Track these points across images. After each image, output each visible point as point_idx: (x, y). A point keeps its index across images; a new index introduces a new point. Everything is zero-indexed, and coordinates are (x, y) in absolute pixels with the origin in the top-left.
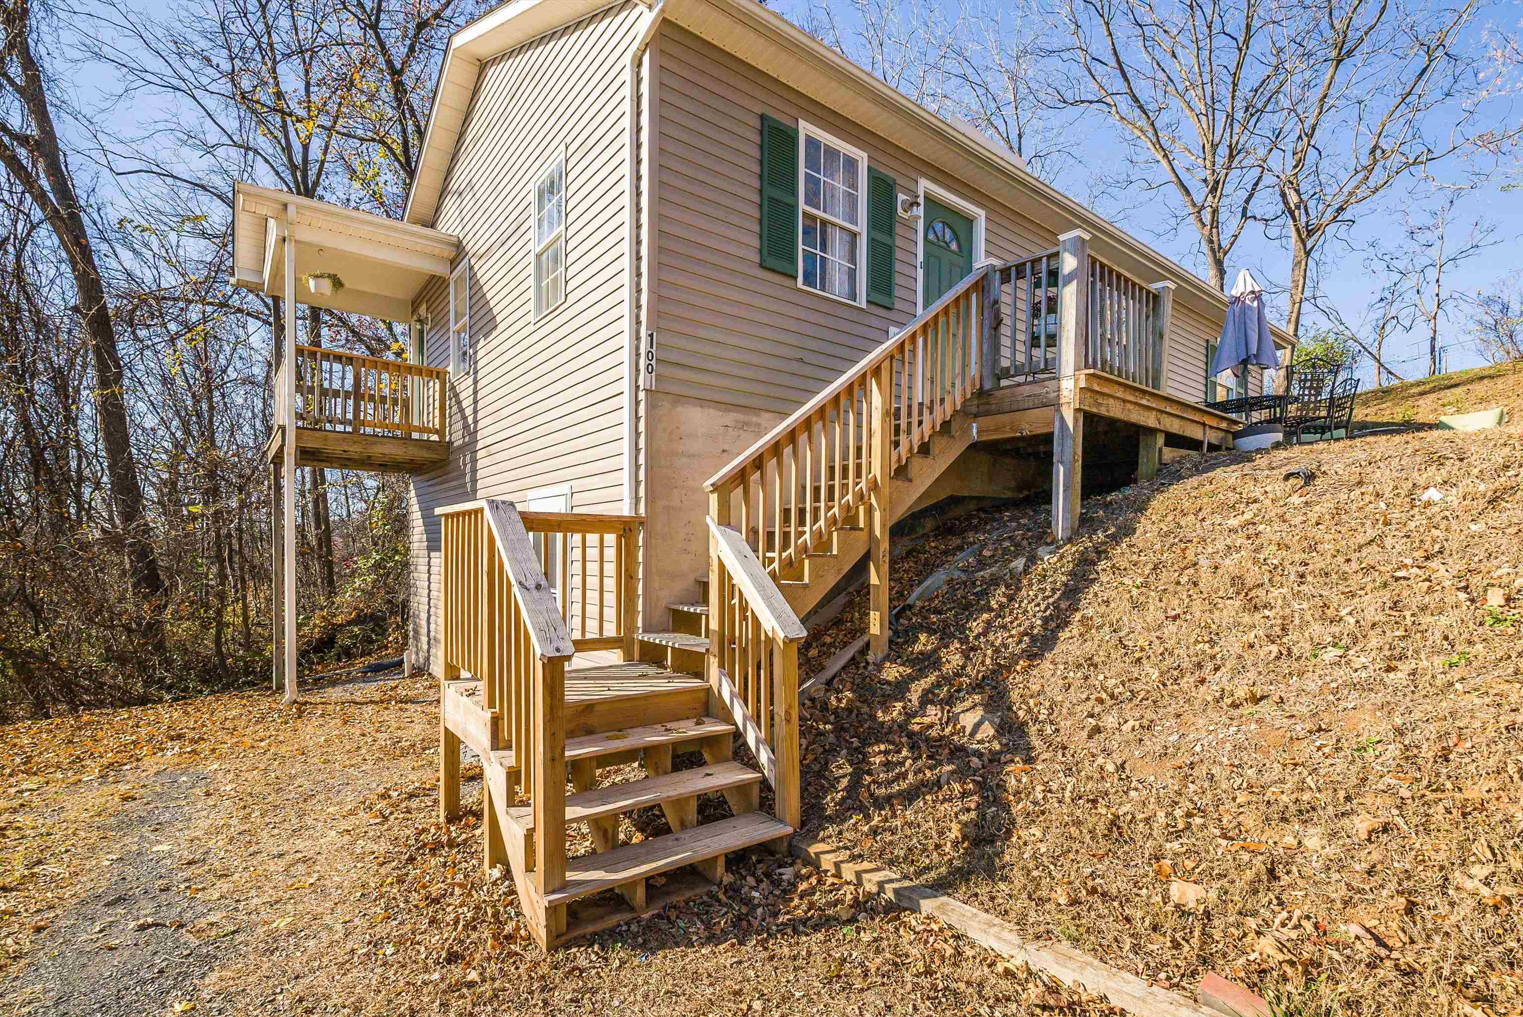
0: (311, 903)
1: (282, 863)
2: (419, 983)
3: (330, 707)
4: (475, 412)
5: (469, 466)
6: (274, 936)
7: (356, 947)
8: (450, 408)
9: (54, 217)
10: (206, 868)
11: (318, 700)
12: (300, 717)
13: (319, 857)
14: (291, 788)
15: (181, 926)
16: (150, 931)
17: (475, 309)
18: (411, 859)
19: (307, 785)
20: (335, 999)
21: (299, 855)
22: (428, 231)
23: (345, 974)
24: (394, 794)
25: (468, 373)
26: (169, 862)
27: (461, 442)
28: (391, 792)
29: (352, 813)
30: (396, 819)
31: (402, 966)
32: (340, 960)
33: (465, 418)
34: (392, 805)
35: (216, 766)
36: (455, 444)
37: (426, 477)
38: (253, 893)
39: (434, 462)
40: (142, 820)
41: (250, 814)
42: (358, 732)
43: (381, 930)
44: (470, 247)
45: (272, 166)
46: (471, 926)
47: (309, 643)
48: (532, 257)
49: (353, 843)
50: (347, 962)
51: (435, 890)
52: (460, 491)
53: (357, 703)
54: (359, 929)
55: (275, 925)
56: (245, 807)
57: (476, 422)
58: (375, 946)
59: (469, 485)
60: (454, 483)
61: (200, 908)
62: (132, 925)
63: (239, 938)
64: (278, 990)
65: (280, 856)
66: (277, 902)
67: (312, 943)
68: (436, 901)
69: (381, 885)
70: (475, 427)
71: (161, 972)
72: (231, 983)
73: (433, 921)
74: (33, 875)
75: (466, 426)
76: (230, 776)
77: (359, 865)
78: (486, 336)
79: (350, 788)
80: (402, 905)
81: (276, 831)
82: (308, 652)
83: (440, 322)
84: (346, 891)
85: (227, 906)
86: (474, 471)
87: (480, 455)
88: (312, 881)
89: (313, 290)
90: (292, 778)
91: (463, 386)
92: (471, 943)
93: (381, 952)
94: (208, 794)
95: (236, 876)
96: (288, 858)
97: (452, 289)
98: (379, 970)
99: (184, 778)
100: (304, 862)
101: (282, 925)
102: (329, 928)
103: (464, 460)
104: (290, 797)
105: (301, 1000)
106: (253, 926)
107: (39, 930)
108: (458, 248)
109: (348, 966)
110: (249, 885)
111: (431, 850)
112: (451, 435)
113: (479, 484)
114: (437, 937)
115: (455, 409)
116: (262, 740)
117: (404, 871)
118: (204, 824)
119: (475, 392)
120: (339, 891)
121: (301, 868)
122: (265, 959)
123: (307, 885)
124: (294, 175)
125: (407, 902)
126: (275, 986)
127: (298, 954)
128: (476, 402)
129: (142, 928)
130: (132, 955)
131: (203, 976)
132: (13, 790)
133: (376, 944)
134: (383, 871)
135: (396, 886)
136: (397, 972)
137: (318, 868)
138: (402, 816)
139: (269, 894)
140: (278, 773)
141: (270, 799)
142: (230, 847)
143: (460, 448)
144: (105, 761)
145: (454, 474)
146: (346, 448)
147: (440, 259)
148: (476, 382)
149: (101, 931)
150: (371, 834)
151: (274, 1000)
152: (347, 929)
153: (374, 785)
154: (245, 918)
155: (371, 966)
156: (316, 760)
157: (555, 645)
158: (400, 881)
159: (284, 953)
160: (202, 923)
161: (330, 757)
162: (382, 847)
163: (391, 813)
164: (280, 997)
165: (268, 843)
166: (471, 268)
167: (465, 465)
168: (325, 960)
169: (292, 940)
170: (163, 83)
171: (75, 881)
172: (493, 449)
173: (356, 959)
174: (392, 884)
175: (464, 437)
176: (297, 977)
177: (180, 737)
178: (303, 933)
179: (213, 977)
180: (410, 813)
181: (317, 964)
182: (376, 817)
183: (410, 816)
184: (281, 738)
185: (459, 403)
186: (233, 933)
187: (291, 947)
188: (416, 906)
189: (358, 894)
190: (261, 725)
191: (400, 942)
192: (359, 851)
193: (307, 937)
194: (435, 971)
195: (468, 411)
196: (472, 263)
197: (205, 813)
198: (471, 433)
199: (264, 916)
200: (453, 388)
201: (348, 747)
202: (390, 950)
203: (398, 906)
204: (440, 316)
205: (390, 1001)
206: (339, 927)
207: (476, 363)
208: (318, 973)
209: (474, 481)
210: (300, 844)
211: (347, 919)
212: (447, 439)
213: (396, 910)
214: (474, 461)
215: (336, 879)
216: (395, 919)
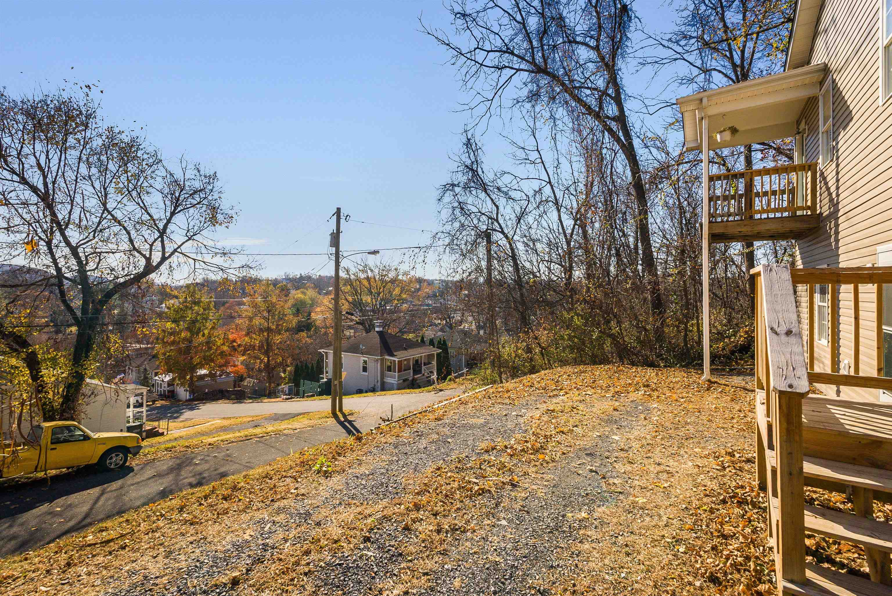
0: (659, 499)
1: (658, 468)
2: (686, 580)
3: (727, 389)
4: (838, 188)
5: (833, 230)
6: (634, 504)
7: (666, 535)
8: (821, 188)
9: (623, 146)
10: (626, 455)
11: (724, 382)
12: (708, 390)
13: (676, 474)
14: (683, 429)
15: (604, 478)
16: (593, 473)
17: (837, 111)
18: (724, 502)
19: (692, 430)
20: (641, 557)
21: (668, 468)
22: (805, 69)
23: (653, 547)
24: (737, 455)
25: (832, 160)
26: (614, 445)
27: (828, 212)
28: (735, 453)
29: (707, 456)
30: (730, 471)
31: (684, 564)
32: (655, 537)
33: (830, 194)
34: (733, 462)
35: (656, 406)
36: (824, 215)
37: (805, 240)
38: (637, 478)
39: (810, 230)
40: (616, 422)
41: (657, 436)
42: (738, 408)
43: (685, 535)
44: (833, 67)
45: (723, 73)
46: (736, 567)
47: (736, 346)
48: (880, 53)
49: (698, 475)
50: (657, 540)
51: (728, 529)
52: (827, 249)
53: (746, 390)
54: (674, 526)
55: (637, 499)
56: (656, 432)
57: (838, 195)
58: (676, 541)
59: (833, 244)
60: (823, 243)
61: (614, 474)
62: (589, 467)
63: (621, 497)
64: (621, 534)
65: (659, 464)
66: (645, 488)
67: (648, 519)
68: (725, 537)
69: (699, 508)
70: (838, 200)
71: (587, 494)
72: (606, 516)
73: (714, 548)
74: (573, 430)
75: (831, 200)
76: (659, 413)
77: (694, 489)
78: (844, 129)
79: (714, 441)
80: (704, 527)
81: (664, 450)
82: (735, 352)
83: (814, 129)
84: (679, 501)
85: (624, 478)
86: (837, 233)
87: (840, 220)
88: (666, 485)
89: (719, 141)
90: (687, 423)
91: (829, 171)
92: (731, 579)
93: (677, 547)
94: (645, 419)
95: (634, 466)
96: (662, 467)
97: (821, 104)
98: (670, 556)
99: (641, 407)
100: (668, 473)
101: (640, 501)
102: (660, 516)
103: (830, 225)
104: (680, 434)
105: (627, 545)
106: (629, 494)
107: (564, 454)
108: (825, 70)
109: (656, 543)
110: (638, 472)
111: (738, 502)
112: (821, 208)
113: (840, 244)
114: (712, 560)
115: (824, 189)
116: (682, 398)
117: (717, 507)
118: (636, 433)
119: (837, 173)
120: (676, 499)
121: (665, 476)
122: (624, 514)
123: (662, 486)
124: (735, 72)
125: (707, 526)
126: (621, 531)
127: (639, 521)
128: (838, 181)
129: (591, 471)
130: (583, 481)
131: (599, 506)
132: (584, 393)
133: (678, 541)
134: (705, 500)
135: (708, 513)
136: (679, 565)
137: (672, 480)
138: (734, 471)
139: (643, 483)
140: (681, 419)
141: (670, 431)
142: (640, 449)
143: (828, 216)
144: (617, 390)
145: (823, 237)
146: (740, 230)
147: (813, 84)
148: (838, 166)
149: (579, 465)
150: (711, 474)
151: (617, 537)
152: (668, 523)
153: (729, 445)
154: (628, 488)
155: (668, 551)
156: (704, 418)
157: (789, 382)
158: (712, 511)
159: (634, 516)
160: (611, 481)
161: (713, 419)
162: (713, 485)
163: (729, 466)
164: (620, 538)
165: (657, 455)
166: (834, 81)
167: (831, 229)
168: (649, 532)
169: (641, 512)
170: (669, 61)
171: (582, 439)
172: (850, 214)
173: (663, 542)
174: (706, 510)
175: (830, 208)
176: (632, 533)
177: (648, 386)
178: (647, 512)
179: (603, 508)
180: (742, 472)
181: (644, 532)
182: (718, 465)
183: (740, 473)
184: (693, 400)
185: (826, 183)
186: (620, 493)
187: (638, 516)
188: (712, 533)
189: (684, 506)
190: (686, 390)
191: (690, 549)
192: (699, 481)
193: (648, 515)
194: (699, 580)
195: (833, 189)
196: (834, 77)
197: (639, 428)
198: (835, 205)
199: (636, 492)
200: (822, 174)
201: (726, 416)
202: (682, 550)
203: (701, 526)
204: (813, 125)
205: (665, 578)
206: (665, 518)
207: (837, 151)
208: (642, 537)
209: (837, 241)
210: (671, 463)
211: (671, 517)
212: (818, 212)
213: (700, 528)
214: (837, 226)
215: (678, 491)
216: (696, 533)
